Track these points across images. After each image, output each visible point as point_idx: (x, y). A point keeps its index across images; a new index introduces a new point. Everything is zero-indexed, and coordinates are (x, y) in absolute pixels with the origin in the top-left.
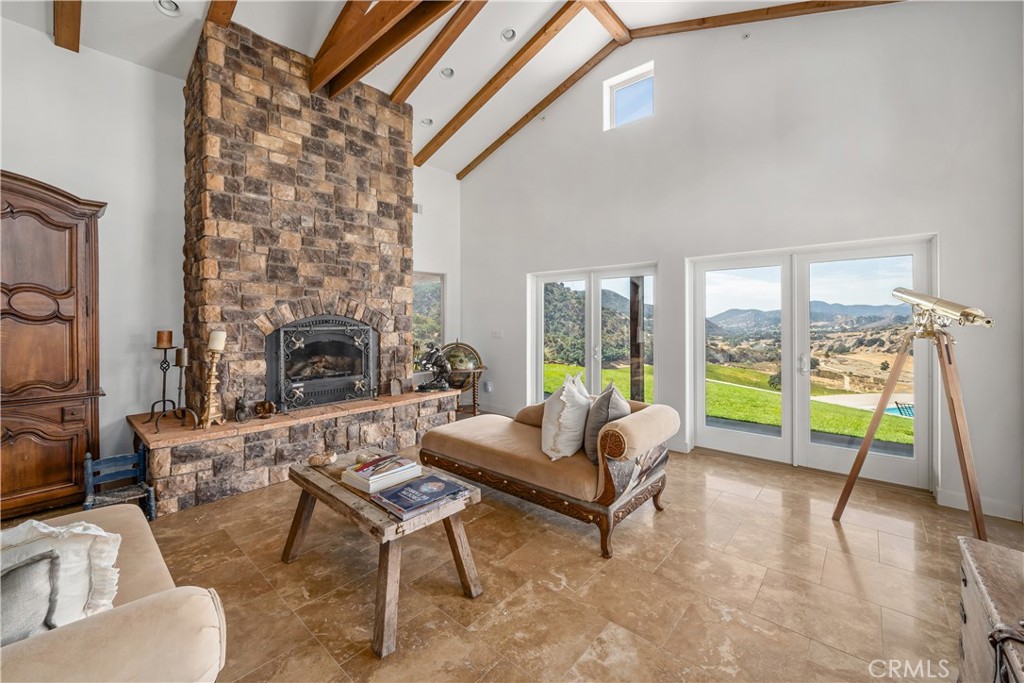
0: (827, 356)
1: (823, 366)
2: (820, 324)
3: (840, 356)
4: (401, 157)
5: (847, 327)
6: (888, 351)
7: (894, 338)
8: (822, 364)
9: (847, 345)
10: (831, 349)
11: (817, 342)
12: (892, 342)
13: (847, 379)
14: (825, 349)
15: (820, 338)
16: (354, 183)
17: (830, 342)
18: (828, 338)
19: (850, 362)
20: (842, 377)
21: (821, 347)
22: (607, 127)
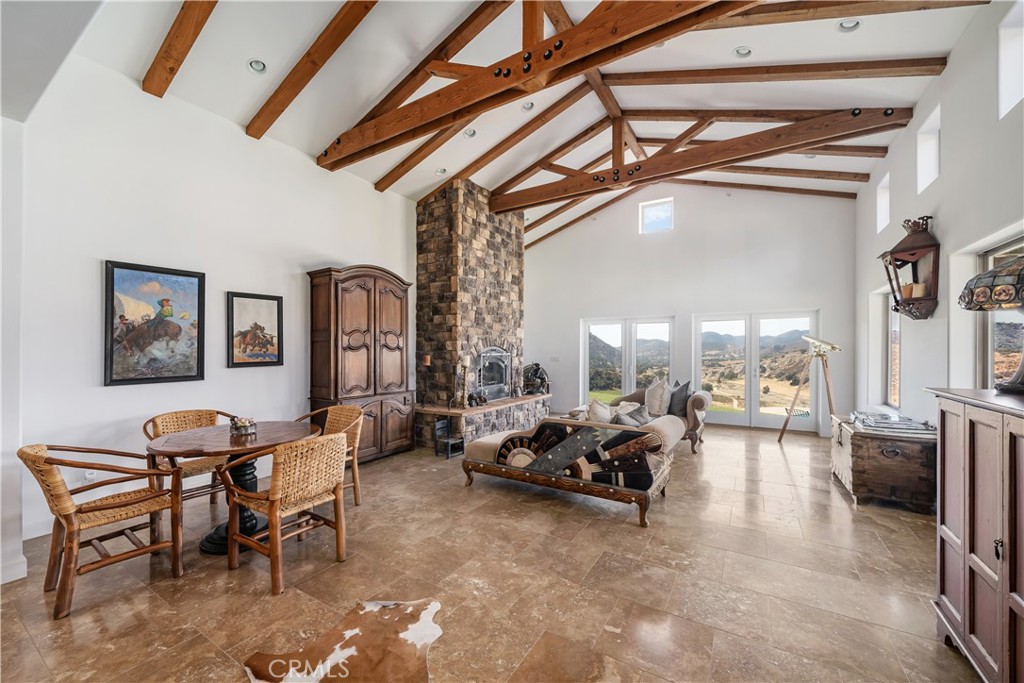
0: (719, 382)
1: (715, 391)
2: (713, 352)
3: (730, 382)
4: (520, 245)
5: (736, 356)
6: (769, 377)
7: (773, 365)
8: (715, 389)
9: (736, 372)
10: (722, 374)
11: (711, 370)
12: (772, 369)
13: (736, 402)
14: (717, 376)
15: (713, 365)
16: (503, 264)
17: (722, 370)
18: (720, 366)
19: (738, 387)
20: (731, 401)
21: (714, 373)
22: (640, 232)
